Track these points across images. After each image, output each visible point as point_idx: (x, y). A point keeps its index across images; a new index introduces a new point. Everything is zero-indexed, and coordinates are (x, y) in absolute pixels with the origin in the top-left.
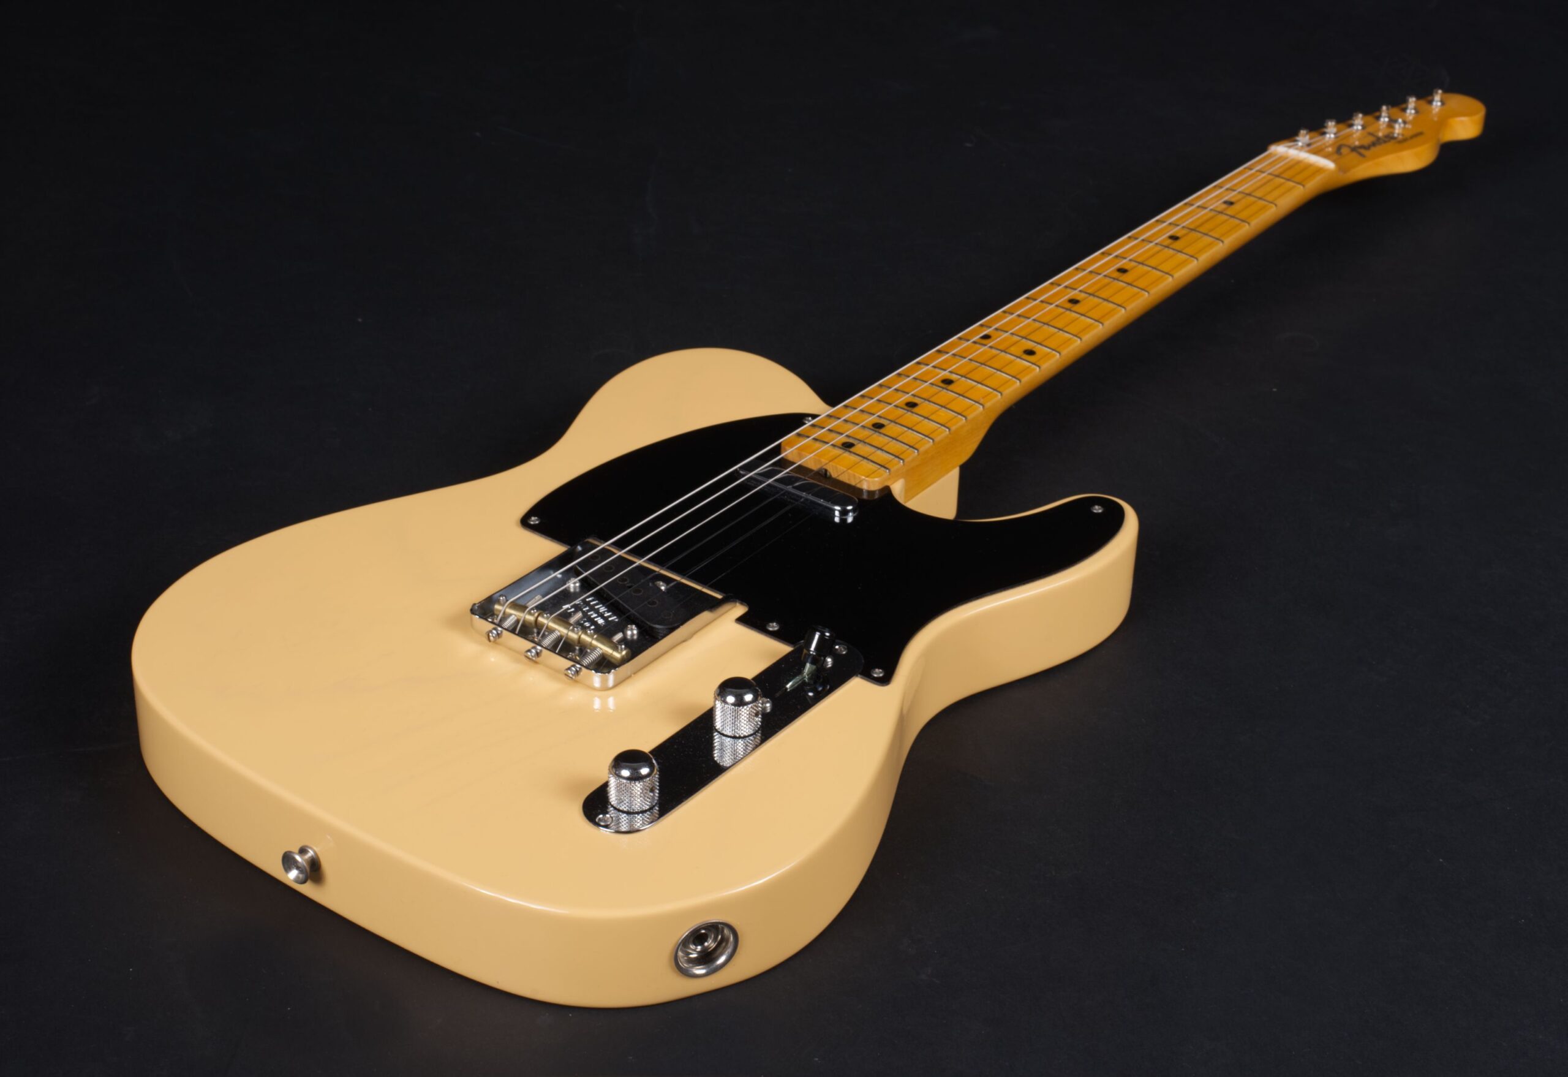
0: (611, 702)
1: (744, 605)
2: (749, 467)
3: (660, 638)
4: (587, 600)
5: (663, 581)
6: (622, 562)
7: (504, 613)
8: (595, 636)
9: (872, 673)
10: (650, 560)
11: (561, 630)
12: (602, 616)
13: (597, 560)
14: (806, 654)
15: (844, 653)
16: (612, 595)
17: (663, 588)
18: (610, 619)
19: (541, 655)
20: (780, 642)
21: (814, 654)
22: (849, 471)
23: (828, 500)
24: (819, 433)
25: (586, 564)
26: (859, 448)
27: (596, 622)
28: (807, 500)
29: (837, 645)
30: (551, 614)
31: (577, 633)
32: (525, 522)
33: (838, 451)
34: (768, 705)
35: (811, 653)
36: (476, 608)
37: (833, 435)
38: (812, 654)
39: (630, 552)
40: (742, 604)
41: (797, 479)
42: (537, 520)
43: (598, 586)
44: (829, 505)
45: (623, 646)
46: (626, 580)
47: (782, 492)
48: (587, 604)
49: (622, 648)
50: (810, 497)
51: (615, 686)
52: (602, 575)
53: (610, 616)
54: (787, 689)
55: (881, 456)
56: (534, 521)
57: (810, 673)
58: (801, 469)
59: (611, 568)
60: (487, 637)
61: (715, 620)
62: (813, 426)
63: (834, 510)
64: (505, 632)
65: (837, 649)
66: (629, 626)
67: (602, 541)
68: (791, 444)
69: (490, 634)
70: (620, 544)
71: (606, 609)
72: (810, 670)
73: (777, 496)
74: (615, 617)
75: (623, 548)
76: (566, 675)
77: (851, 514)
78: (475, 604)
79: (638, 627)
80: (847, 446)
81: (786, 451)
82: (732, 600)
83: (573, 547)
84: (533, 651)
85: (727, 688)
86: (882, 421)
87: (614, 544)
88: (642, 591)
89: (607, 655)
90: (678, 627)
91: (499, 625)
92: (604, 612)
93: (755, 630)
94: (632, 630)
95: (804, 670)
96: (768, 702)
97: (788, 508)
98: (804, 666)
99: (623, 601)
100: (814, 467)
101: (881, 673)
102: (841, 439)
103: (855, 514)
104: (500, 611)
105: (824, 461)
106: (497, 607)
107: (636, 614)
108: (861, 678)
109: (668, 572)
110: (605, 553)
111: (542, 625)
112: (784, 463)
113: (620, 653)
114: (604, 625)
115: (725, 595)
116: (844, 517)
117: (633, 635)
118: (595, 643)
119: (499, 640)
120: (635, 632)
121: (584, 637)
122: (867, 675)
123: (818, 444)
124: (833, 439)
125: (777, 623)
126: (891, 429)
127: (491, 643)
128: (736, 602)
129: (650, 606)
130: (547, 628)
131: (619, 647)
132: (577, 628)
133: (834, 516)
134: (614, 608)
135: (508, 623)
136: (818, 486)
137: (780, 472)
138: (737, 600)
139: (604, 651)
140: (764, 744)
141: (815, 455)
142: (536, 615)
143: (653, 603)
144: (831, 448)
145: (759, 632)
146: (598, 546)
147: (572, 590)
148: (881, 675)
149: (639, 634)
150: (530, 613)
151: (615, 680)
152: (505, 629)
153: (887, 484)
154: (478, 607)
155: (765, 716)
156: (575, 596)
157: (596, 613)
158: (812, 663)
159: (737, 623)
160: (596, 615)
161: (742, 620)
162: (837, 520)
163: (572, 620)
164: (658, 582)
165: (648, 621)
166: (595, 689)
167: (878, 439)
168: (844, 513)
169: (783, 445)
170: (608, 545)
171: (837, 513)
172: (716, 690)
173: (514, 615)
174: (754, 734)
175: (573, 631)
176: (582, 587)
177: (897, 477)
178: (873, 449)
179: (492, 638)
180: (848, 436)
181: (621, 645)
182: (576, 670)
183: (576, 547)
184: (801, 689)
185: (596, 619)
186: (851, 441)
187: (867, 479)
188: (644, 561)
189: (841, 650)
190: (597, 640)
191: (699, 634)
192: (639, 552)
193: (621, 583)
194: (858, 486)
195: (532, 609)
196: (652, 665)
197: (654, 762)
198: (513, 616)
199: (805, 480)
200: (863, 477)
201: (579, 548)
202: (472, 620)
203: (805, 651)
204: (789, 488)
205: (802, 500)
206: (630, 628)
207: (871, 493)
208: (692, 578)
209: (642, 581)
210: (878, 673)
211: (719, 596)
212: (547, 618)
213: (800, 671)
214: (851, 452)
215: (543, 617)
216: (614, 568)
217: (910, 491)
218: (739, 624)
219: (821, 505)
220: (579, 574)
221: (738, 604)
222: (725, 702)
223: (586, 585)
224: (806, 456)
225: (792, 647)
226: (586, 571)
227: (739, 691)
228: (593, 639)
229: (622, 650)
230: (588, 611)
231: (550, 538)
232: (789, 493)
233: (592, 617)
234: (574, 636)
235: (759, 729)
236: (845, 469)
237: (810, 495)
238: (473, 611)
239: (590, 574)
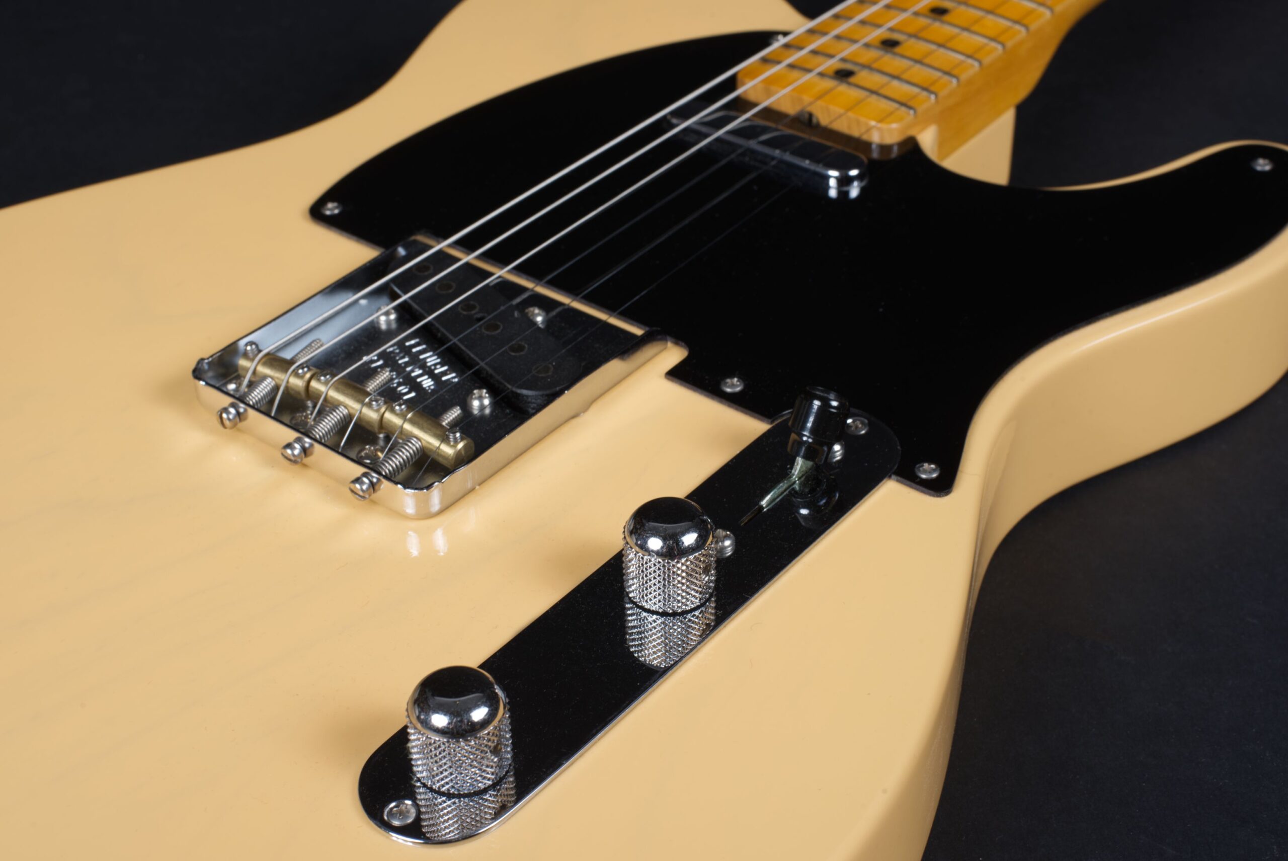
0: (440, 541)
1: (682, 346)
2: (684, 113)
3: (531, 411)
4: (407, 344)
5: (541, 307)
6: (472, 274)
7: (254, 372)
8: (409, 416)
9: (916, 470)
10: (519, 270)
11: (349, 405)
12: (430, 372)
13: (426, 273)
14: (795, 441)
15: (863, 432)
16: (448, 334)
17: (539, 319)
18: (444, 378)
19: (311, 454)
20: (746, 413)
21: (810, 440)
22: (850, 114)
23: (817, 161)
24: (795, 57)
25: (406, 281)
26: (863, 77)
27: (420, 384)
28: (781, 161)
29: (850, 417)
30: (333, 376)
31: (378, 411)
32: (316, 212)
33: (829, 83)
34: (727, 543)
35: (805, 439)
36: (206, 367)
37: (819, 59)
38: (807, 441)
39: (485, 256)
40: (676, 343)
41: (765, 130)
42: (336, 208)
43: (425, 318)
44: (819, 169)
45: (458, 435)
46: (473, 307)
47: (739, 151)
48: (407, 351)
49: (455, 439)
50: (788, 157)
51: (442, 511)
52: (432, 299)
53: (444, 373)
54: (762, 508)
55: (898, 89)
56: (331, 208)
57: (803, 476)
58: (769, 113)
59: (449, 287)
60: (219, 420)
61: (629, 374)
62: (787, 46)
63: (828, 178)
64: (252, 413)
65: (849, 426)
66: (475, 391)
67: (440, 240)
68: (752, 73)
69: (224, 416)
70: (468, 244)
71: (439, 360)
72: (804, 469)
73: (733, 156)
74: (454, 375)
75: (473, 250)
76: (352, 491)
77: (856, 184)
78: (203, 360)
79: (494, 392)
80: (843, 75)
81: (743, 84)
82: (659, 337)
83: (390, 250)
84: (297, 446)
85: (649, 521)
86: (896, 36)
87: (459, 243)
88: (502, 327)
89: (431, 450)
90: (559, 393)
91: (242, 399)
92: (435, 365)
93: (701, 393)
94: (480, 398)
95: (792, 468)
96: (726, 537)
97: (752, 176)
98: (792, 463)
99: (466, 346)
100: (790, 109)
101: (934, 470)
102: (831, 64)
103: (864, 184)
104: (247, 370)
105: (807, 99)
106: (243, 362)
107: (488, 369)
108: (898, 481)
109: (549, 288)
110: (442, 259)
111: (318, 395)
112: (741, 105)
113: (454, 446)
114: (432, 390)
115: (647, 329)
116: (845, 189)
117: (482, 407)
118: (408, 427)
119: (241, 425)
120: (486, 402)
121: (388, 416)
122: (909, 477)
123: (795, 74)
124: (819, 65)
125: (740, 378)
126: (913, 47)
127: (227, 430)
128: (666, 340)
129: (513, 354)
130: (325, 400)
131: (451, 436)
132: (377, 401)
133: (827, 187)
134: (452, 357)
135: (258, 394)
136: (798, 138)
137: (735, 118)
138: (668, 338)
139: (424, 444)
140: (722, 626)
141: (793, 90)
142: (308, 376)
143: (520, 348)
144: (818, 80)
145: (708, 396)
146: (431, 247)
147: (383, 326)
148: (934, 475)
149: (494, 404)
150: (295, 374)
151: (441, 502)
152: (253, 407)
153: (911, 132)
154: (209, 363)
155: (723, 565)
156: (389, 335)
157: (420, 368)
158: (806, 457)
159: (668, 379)
160: (420, 372)
161: (677, 374)
162: (833, 193)
163: (372, 385)
164: (531, 309)
165: (509, 383)
166: (407, 517)
167: (891, 62)
168: (845, 181)
169: (740, 77)
170: (450, 246)
171: (833, 183)
172: (628, 522)
173: (272, 378)
174: (702, 605)
175: (369, 405)
176: (399, 320)
177: (925, 123)
178: (885, 79)
179: (227, 423)
180: (843, 60)
181: (454, 433)
182: (371, 482)
183: (396, 250)
184: (786, 506)
185: (419, 380)
186: (849, 66)
187: (880, 125)
188: (509, 271)
189: (857, 427)
190: (412, 422)
191: (599, 403)
192: (500, 256)
193: (465, 313)
194: (865, 137)
195: (301, 366)
196: (514, 465)
197: (498, 691)
198: (269, 380)
199: (776, 130)
200: (873, 123)
201: (401, 251)
202: (196, 388)
203: (793, 436)
204: (753, 144)
205: (774, 163)
206: (477, 395)
207: (885, 149)
208: (590, 299)
209: (502, 308)
210: (929, 471)
211: (638, 331)
212: (326, 383)
213: (785, 473)
214: (849, 84)
215: (319, 380)
216: (454, 285)
217: (948, 143)
218: (672, 381)
219: (806, 170)
220: (395, 297)
221: (670, 344)
222: (643, 547)
223: (406, 315)
224: (777, 92)
225: (768, 423)
226: (406, 293)
227: (670, 527)
228: (405, 420)
229: (456, 442)
230: (407, 364)
231: (355, 238)
232: (753, 152)
233: (413, 374)
234: (372, 415)
235: (711, 595)
236: (842, 111)
237: (788, 153)
238: (198, 374)
239: (412, 298)
